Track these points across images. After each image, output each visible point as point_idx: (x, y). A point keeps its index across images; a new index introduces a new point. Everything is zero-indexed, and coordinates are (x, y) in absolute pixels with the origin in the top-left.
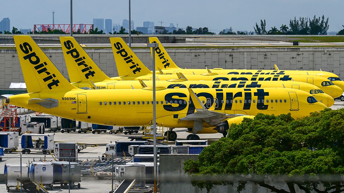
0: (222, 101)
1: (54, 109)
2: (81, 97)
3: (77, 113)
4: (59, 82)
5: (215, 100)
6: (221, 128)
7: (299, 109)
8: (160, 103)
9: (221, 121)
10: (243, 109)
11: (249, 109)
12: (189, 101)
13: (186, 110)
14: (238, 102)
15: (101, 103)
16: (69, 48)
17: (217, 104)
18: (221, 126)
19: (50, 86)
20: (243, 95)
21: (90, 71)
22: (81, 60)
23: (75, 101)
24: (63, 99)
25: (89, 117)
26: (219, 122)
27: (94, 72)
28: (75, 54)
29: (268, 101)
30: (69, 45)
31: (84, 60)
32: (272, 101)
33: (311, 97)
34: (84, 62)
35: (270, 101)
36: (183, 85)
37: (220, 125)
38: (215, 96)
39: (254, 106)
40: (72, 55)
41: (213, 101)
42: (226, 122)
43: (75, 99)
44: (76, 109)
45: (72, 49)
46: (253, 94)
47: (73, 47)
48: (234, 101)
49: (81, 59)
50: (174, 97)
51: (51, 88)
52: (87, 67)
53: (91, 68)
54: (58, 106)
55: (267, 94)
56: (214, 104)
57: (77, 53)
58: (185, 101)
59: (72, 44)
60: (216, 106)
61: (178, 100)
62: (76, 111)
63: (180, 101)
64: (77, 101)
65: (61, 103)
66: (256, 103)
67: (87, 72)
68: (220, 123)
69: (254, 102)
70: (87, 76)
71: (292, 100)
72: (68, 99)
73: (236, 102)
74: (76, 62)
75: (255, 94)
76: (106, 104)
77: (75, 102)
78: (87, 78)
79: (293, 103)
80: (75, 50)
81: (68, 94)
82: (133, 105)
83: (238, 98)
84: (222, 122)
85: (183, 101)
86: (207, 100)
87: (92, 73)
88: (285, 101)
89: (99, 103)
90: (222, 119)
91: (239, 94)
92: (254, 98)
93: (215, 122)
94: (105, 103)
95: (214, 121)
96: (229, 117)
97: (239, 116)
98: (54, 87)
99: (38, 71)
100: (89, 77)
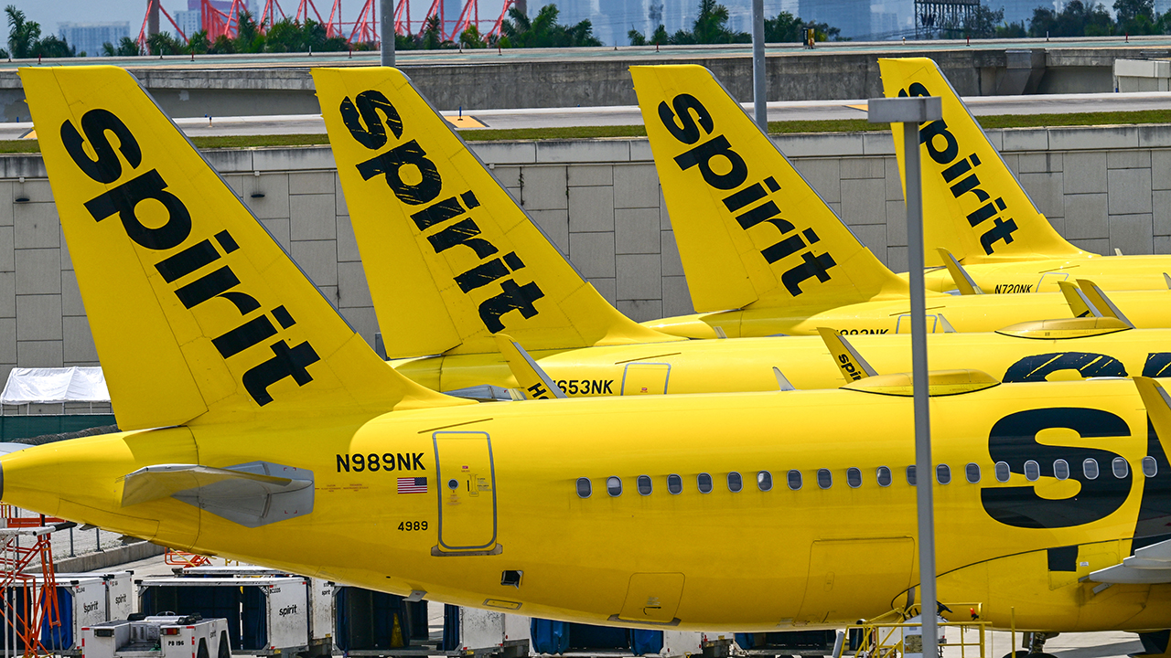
1: (284, 530)
2: (460, 451)
3: (436, 553)
4: (316, 358)
8: (958, 476)
12: (1145, 462)
13: (1126, 517)
15: (584, 487)
16: (375, 139)
19: (257, 383)
21: (509, 285)
22: (453, 214)
23: (419, 473)
24: (342, 463)
25: (511, 577)
27: (533, 292)
28: (410, 175)
30: (372, 119)
31: (469, 214)
34: (469, 224)
36: (1106, 358)
40: (395, 183)
43: (416, 460)
44: (426, 525)
45: (392, 143)
47: (398, 133)
49: (450, 208)
50: (1047, 437)
51: (263, 398)
52: (491, 258)
53: (514, 261)
54: (310, 510)
57: (427, 167)
58: (1116, 460)
59: (391, 112)
61: (1074, 455)
62: (427, 539)
63: (1088, 461)
64: (429, 474)
65: (332, 488)
67: (494, 289)
70: (491, 315)
72: (372, 462)
74: (422, 227)
76: (615, 492)
77: (421, 482)
78: (495, 326)
80: (411, 152)
81: (375, 435)
82: (791, 493)
85: (1105, 458)
87: (525, 298)
89: (573, 488)
94: (614, 484)
98: (283, 388)
99: (180, 293)
100: (503, 319)
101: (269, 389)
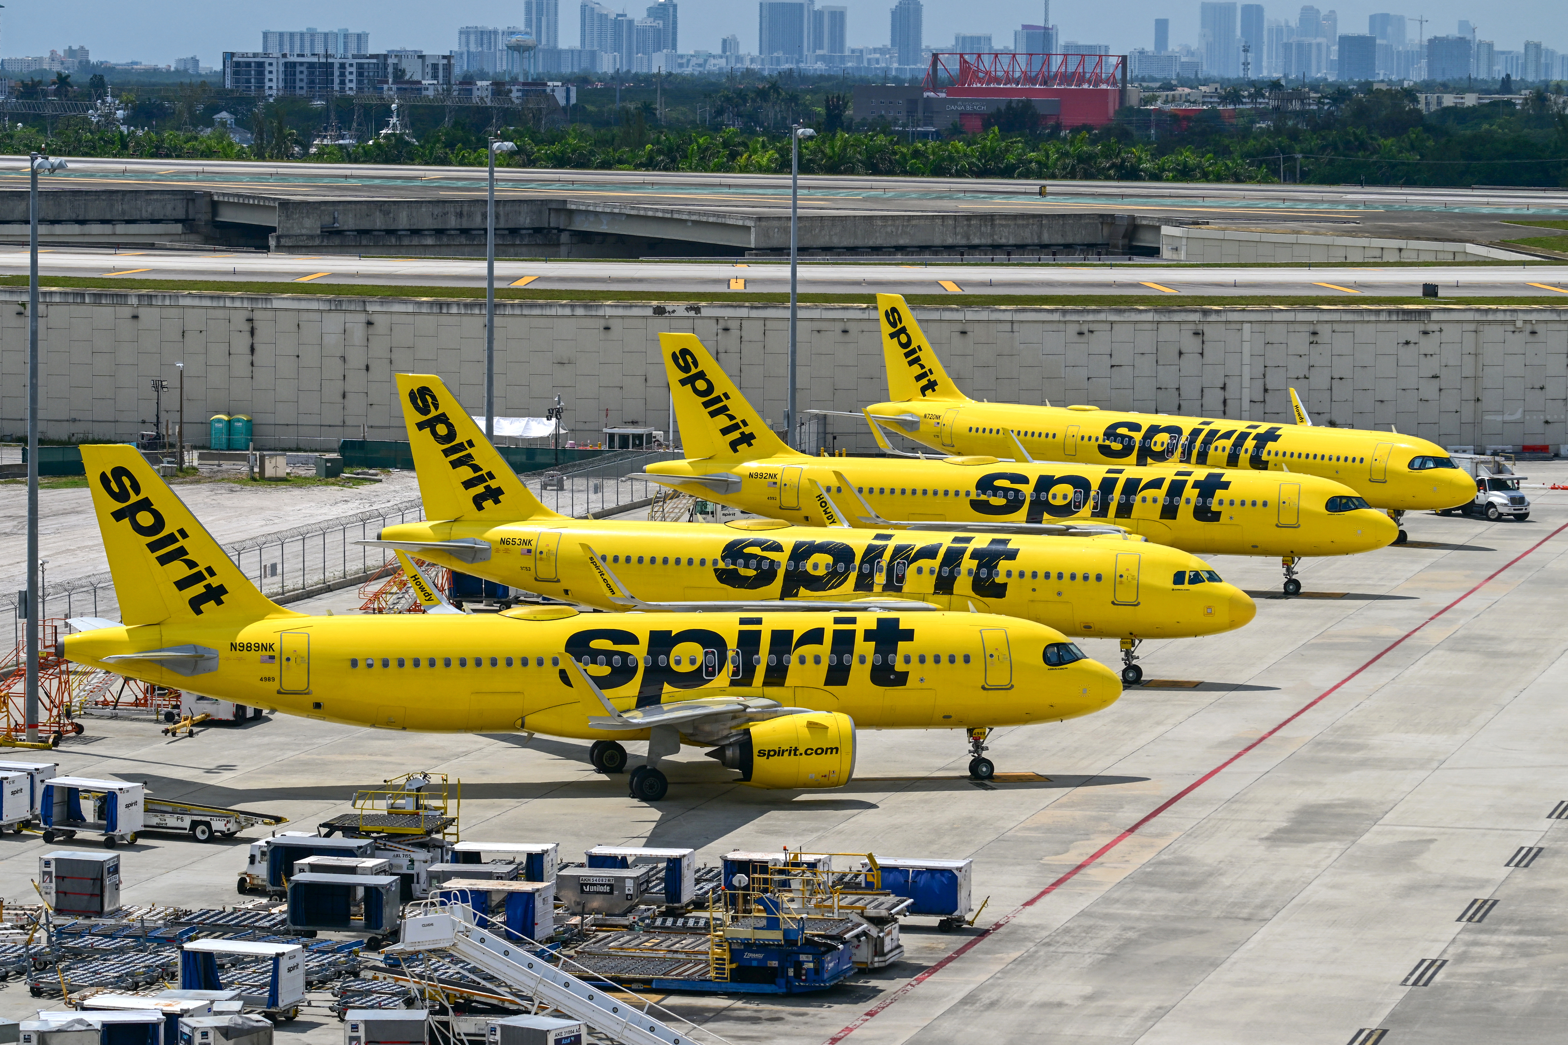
0: (756, 656)
1: (203, 679)
2: (293, 643)
3: (279, 692)
4: (226, 592)
5: (730, 654)
6: (729, 753)
7: (1012, 686)
8: (548, 663)
9: (731, 728)
10: (826, 684)
11: (845, 684)
12: (645, 659)
13: (633, 688)
14: (810, 660)
15: (354, 663)
16: (425, 411)
17: (738, 667)
18: (730, 744)
19: (196, 604)
20: (828, 638)
21: (488, 488)
22: (461, 451)
23: (271, 653)
24: (233, 646)
25: (318, 706)
26: (725, 733)
27: (499, 491)
28: (442, 430)
29: (907, 660)
30: (424, 401)
31: (469, 450)
32: (922, 659)
33: (1059, 645)
34: (469, 456)
35: (915, 660)
37: (727, 742)
38: (732, 643)
39: (860, 674)
40: (434, 433)
41: (725, 658)
42: (747, 732)
43: (271, 647)
44: (274, 679)
45: (433, 413)
46: (859, 636)
47: (437, 408)
48: (794, 658)
49: (460, 447)
50: (596, 644)
51: (198, 612)
52: (480, 473)
53: (491, 476)
54: (216, 669)
55: (909, 635)
56: (729, 667)
57: (450, 426)
59: (434, 398)
60: (735, 673)
61: (609, 654)
62: (275, 686)
63: (616, 657)
64: (276, 654)
65: (228, 659)
66: (868, 665)
67: (480, 489)
68: (727, 737)
69: (862, 660)
70: (478, 501)
71: (991, 656)
72: (248, 647)
73: (802, 660)
74: (447, 456)
75: (869, 635)
76: (370, 666)
77: (272, 658)
78: (480, 508)
79: (992, 664)
80: (442, 418)
81: (251, 633)
82: (460, 668)
83: (808, 650)
84: (734, 731)
85: (625, 655)
86: (706, 653)
87: (495, 494)
88: (967, 659)
89: (349, 663)
90: (734, 723)
91: (814, 636)
92: (864, 648)
93: (711, 734)
94: (370, 662)
95: (707, 728)
96: (759, 716)
97: (792, 713)
98: (209, 606)
99: (157, 558)
100: (484, 504)
101: (202, 607)
